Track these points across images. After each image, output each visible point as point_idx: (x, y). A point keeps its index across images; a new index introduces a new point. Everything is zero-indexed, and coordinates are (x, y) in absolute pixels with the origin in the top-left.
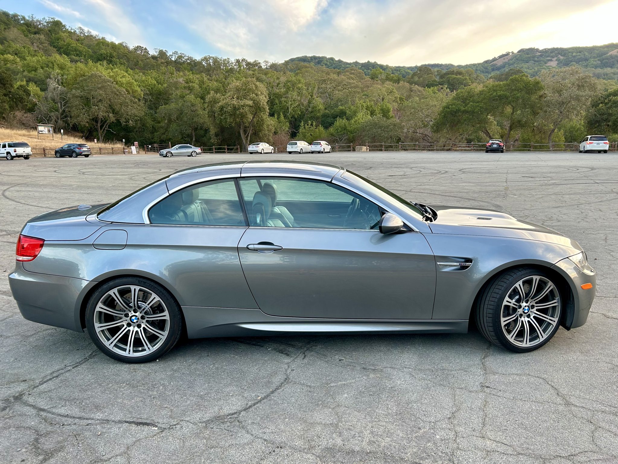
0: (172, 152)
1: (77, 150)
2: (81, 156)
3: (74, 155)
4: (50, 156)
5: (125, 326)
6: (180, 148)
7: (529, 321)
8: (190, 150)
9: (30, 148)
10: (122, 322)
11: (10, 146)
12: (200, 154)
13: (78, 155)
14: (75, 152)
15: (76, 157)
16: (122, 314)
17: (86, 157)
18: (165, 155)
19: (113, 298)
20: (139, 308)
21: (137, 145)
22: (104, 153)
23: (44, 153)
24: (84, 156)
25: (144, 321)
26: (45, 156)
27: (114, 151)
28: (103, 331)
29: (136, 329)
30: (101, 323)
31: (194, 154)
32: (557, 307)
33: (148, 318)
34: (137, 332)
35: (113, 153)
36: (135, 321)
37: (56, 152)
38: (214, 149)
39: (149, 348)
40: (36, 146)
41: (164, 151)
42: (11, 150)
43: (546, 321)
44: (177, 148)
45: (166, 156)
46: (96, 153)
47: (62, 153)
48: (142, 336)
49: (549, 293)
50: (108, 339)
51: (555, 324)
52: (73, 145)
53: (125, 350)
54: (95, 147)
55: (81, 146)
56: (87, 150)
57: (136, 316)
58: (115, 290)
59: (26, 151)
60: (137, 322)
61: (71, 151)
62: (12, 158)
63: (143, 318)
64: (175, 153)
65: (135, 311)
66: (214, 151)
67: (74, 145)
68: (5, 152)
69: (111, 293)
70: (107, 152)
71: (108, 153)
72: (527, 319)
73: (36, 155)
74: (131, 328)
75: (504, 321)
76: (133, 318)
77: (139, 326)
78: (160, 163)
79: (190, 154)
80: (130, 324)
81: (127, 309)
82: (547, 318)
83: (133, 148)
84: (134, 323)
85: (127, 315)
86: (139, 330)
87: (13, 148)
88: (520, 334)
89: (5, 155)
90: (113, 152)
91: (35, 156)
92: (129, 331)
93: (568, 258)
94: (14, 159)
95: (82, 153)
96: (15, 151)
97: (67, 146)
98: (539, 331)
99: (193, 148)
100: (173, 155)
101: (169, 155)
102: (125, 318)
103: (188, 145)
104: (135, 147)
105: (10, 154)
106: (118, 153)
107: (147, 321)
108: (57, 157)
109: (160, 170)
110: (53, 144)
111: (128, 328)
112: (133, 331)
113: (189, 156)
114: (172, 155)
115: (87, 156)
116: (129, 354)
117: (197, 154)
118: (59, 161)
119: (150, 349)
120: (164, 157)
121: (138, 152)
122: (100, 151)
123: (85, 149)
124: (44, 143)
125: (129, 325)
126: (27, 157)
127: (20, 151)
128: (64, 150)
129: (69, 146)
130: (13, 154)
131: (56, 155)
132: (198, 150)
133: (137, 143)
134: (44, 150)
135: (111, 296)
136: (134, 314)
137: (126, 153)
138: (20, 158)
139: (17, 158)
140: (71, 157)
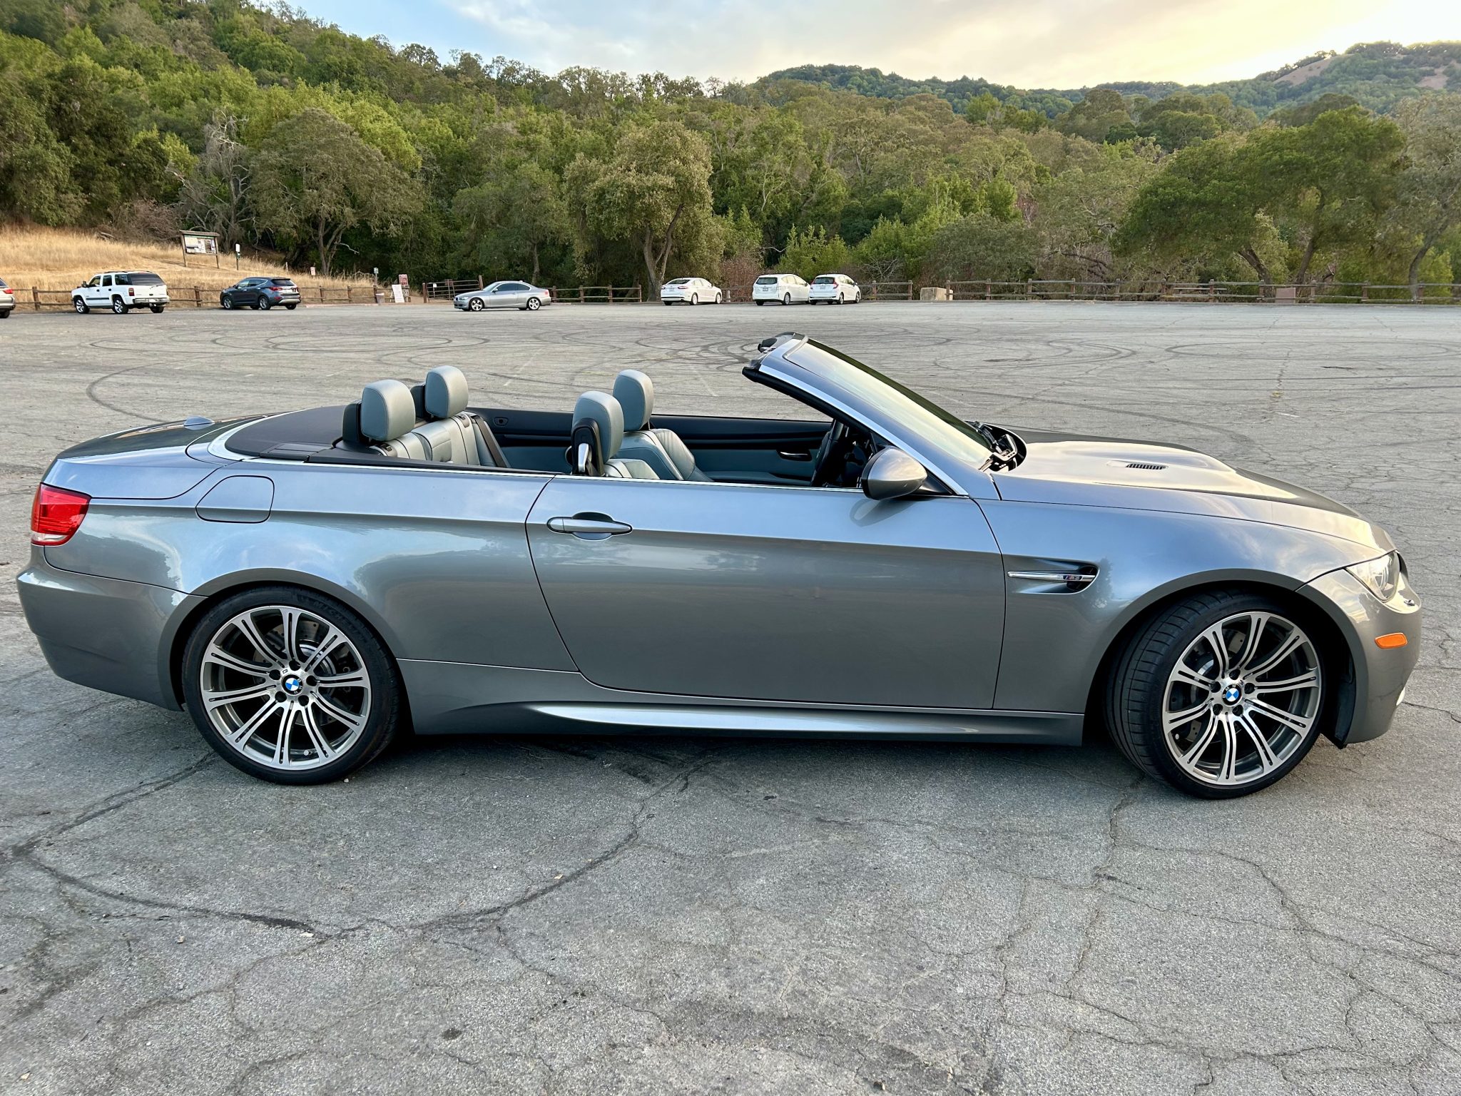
0: (483, 298)
1: (269, 292)
2: (278, 307)
3: (263, 303)
4: (209, 305)
5: (272, 700)
6: (502, 288)
7: (1237, 724)
8: (525, 295)
9: (165, 287)
10: (265, 689)
11: (120, 281)
12: (547, 304)
13: (273, 303)
14: (264, 296)
15: (268, 309)
16: (265, 672)
17: (289, 309)
18: (467, 306)
19: (242, 634)
20: (303, 658)
21: (406, 281)
22: (331, 301)
23: (196, 297)
24: (284, 308)
25: (315, 689)
26: (198, 305)
27: (354, 295)
28: (221, 709)
29: (297, 706)
30: (216, 690)
31: (534, 305)
32: (1313, 691)
33: (322, 682)
34: (298, 713)
35: (350, 301)
36: (294, 688)
37: (224, 297)
38: (582, 294)
39: (325, 752)
40: (180, 281)
41: (465, 298)
42: (123, 290)
43: (1284, 725)
44: (495, 289)
45: (469, 309)
46: (312, 301)
47: (239, 299)
48: (309, 723)
49: (1293, 657)
50: (234, 728)
51: (1304, 733)
52: (261, 280)
53: (271, 754)
54: (310, 285)
55: (276, 283)
56: (291, 291)
57: (296, 677)
58: (246, 616)
59: (156, 292)
60: (299, 691)
61: (257, 296)
62: (126, 309)
63: (311, 681)
64: (490, 302)
65: (295, 666)
66: (582, 297)
67: (262, 282)
68: (110, 295)
69: (237, 621)
70: (337, 298)
71: (340, 301)
72: (1232, 718)
73: (179, 303)
74: (286, 705)
75: (1170, 721)
76: (290, 681)
77: (303, 700)
78: (453, 324)
79: (524, 305)
80: (284, 694)
81: (275, 660)
82: (1287, 719)
83: (397, 289)
84: (292, 692)
85: (275, 675)
86: (302, 709)
87: (127, 287)
88: (1214, 754)
89: (110, 302)
90: (351, 298)
91: (177, 306)
92: (281, 710)
93: (1344, 568)
94: (130, 311)
95: (280, 299)
96: (132, 294)
97: (247, 283)
98: (1264, 748)
99: (532, 291)
100: (486, 305)
101: (476, 306)
102: (270, 681)
103: (521, 282)
104: (400, 286)
105: (121, 300)
106: (363, 301)
107: (322, 691)
108: (225, 309)
109: (450, 341)
110: (216, 277)
111: (278, 705)
112: (290, 711)
113: (522, 309)
114: (484, 307)
115: (291, 306)
116: (281, 762)
117: (541, 305)
118: (225, 317)
119: (327, 755)
120: (465, 310)
122: (322, 296)
123: (286, 290)
124: (197, 276)
125: (281, 697)
126: (157, 308)
127: (143, 292)
128: (242, 291)
129: (253, 282)
130: (128, 300)
131: (223, 304)
132: (544, 295)
133: (405, 276)
134: (197, 292)
135: (236, 629)
136: (290, 672)
137: (381, 301)
138: (142, 310)
139: (135, 310)
140: (256, 307)
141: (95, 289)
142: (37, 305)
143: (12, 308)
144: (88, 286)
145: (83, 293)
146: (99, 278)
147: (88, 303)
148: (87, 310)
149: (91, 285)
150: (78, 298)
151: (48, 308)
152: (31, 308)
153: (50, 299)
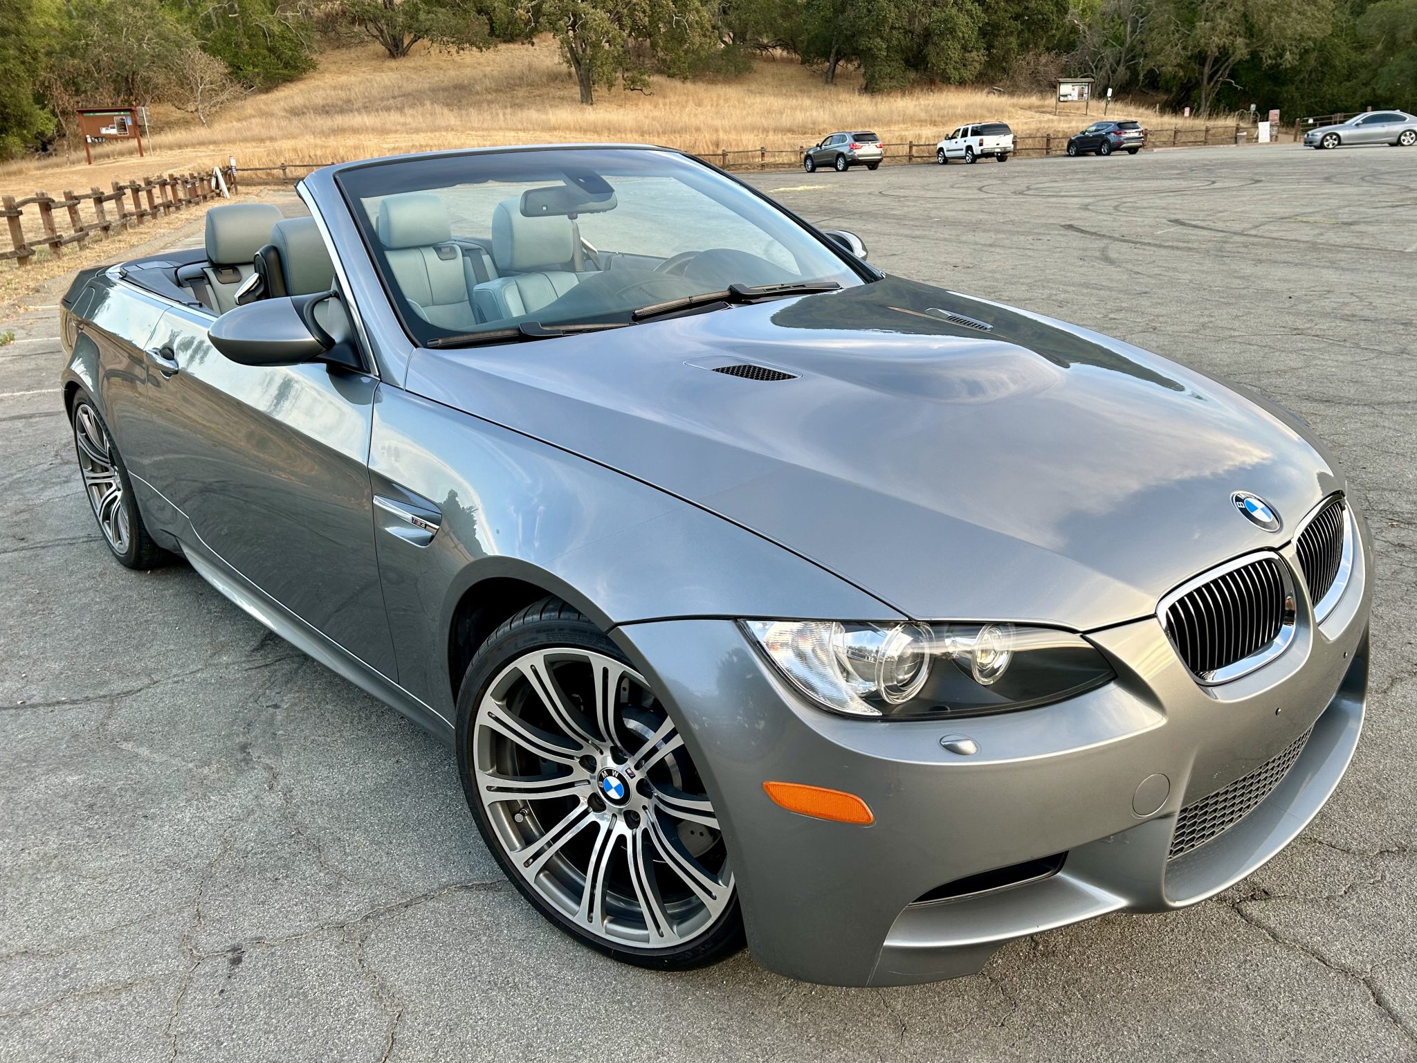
0: (1341, 133)
1: (1112, 137)
2: (1119, 152)
3: (1104, 149)
4: (1059, 152)
6: (1367, 121)
8: (1397, 128)
9: (1011, 136)
11: (976, 132)
13: (1116, 147)
14: (1107, 141)
15: (1108, 154)
17: (1131, 153)
18: (1317, 144)
21: (1277, 118)
22: (1185, 144)
23: (1047, 146)
24: (1127, 152)
26: (1048, 153)
27: (1213, 135)
31: (1407, 139)
35: (1205, 143)
37: (1071, 143)
40: (1038, 130)
41: (1318, 134)
42: (973, 141)
44: (1359, 121)
45: (1322, 146)
46: (1165, 144)
47: (1085, 145)
52: (1108, 124)
54: (1167, 127)
55: (1122, 126)
56: (1136, 135)
59: (1005, 142)
61: (1100, 140)
62: (975, 158)
64: (1349, 137)
67: (1108, 126)
68: (964, 146)
70: (1192, 139)
71: (1195, 143)
73: (1031, 152)
79: (1394, 140)
83: (1264, 129)
87: (978, 138)
89: (963, 153)
90: (1207, 139)
91: (1028, 155)
94: (978, 161)
95: (1122, 143)
96: (981, 144)
97: (1095, 128)
99: (1409, 122)
100: (1343, 141)
101: (1329, 142)
103: (1398, 112)
104: (1268, 124)
105: (972, 151)
106: (1220, 142)
108: (1069, 156)
109: (1214, 182)
110: (1074, 124)
113: (1392, 145)
114: (1339, 144)
115: (1133, 150)
118: (1075, 163)
120: (1317, 148)
121: (1274, 138)
122: (1176, 138)
123: (1132, 133)
124: (1056, 124)
126: (1002, 157)
127: (992, 142)
128: (1088, 137)
129: (1101, 125)
130: (977, 150)
131: (1068, 151)
133: (1277, 112)
134: (1048, 140)
137: (1240, 142)
138: (989, 160)
139: (983, 160)
140: (1099, 153)
141: (954, 140)
142: (911, 157)
143: (880, 160)
144: (950, 139)
145: (945, 144)
146: (959, 130)
147: (947, 154)
148: (946, 161)
149: (953, 137)
150: (941, 149)
151: (919, 160)
152: (905, 160)
153: (923, 152)
